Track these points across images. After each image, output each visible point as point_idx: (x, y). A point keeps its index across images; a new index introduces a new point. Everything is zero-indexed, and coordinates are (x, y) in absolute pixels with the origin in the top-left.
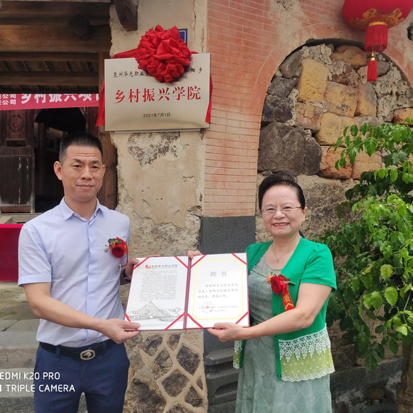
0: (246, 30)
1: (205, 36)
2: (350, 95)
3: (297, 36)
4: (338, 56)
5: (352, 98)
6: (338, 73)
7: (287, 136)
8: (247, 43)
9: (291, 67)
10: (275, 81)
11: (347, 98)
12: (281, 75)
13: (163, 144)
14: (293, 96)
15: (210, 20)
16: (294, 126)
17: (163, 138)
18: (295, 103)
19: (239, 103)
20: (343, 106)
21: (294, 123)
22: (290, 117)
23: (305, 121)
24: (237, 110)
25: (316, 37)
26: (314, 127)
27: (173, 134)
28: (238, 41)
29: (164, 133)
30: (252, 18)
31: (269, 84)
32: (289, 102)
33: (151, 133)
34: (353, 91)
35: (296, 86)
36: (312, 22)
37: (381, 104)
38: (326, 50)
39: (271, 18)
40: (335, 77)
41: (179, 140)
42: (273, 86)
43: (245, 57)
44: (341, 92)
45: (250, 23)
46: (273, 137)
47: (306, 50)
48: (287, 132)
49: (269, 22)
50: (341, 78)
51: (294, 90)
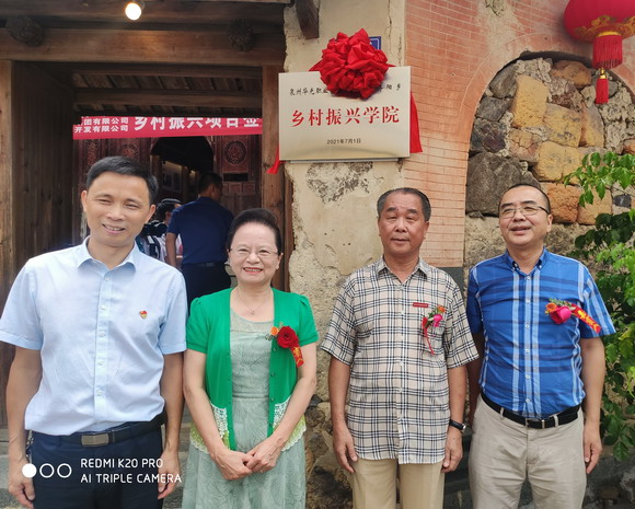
0: (450, 39)
1: (403, 46)
2: (574, 120)
3: (510, 48)
4: (558, 73)
5: (576, 124)
6: (559, 94)
7: (500, 169)
8: (452, 55)
9: (504, 84)
10: (485, 102)
11: (571, 124)
12: (491, 94)
13: (351, 177)
14: (506, 120)
15: (408, 27)
16: (508, 157)
17: (351, 169)
18: (509, 129)
19: (443, 127)
20: (566, 133)
21: (507, 154)
22: (504, 146)
23: (521, 151)
24: (440, 136)
25: (531, 50)
26: (531, 159)
27: (364, 165)
28: (441, 52)
29: (352, 163)
30: (457, 24)
31: (478, 105)
32: (501, 127)
33: (336, 163)
34: (577, 115)
35: (509, 108)
36: (528, 31)
37: (609, 133)
38: (544, 65)
39: (479, 25)
40: (556, 98)
41: (371, 171)
42: (482, 108)
43: (449, 72)
44: (564, 117)
45: (455, 31)
46: (483, 170)
47: (521, 65)
48: (500, 164)
49: (478, 30)
50: (562, 99)
51: (508, 113)
